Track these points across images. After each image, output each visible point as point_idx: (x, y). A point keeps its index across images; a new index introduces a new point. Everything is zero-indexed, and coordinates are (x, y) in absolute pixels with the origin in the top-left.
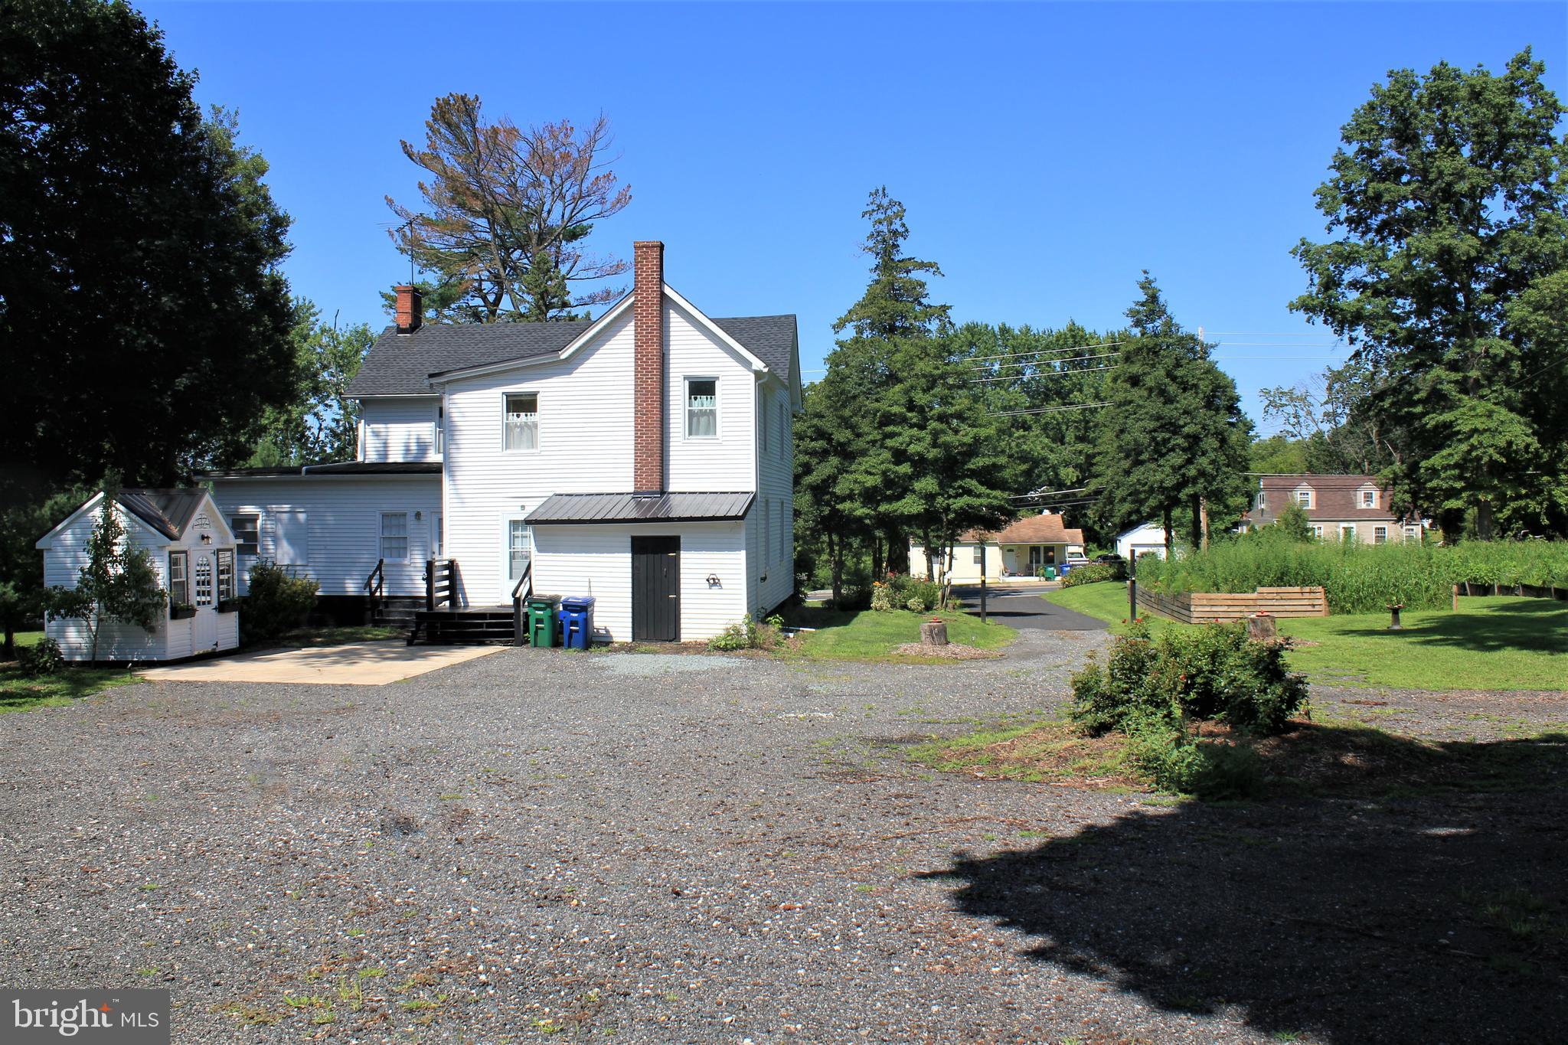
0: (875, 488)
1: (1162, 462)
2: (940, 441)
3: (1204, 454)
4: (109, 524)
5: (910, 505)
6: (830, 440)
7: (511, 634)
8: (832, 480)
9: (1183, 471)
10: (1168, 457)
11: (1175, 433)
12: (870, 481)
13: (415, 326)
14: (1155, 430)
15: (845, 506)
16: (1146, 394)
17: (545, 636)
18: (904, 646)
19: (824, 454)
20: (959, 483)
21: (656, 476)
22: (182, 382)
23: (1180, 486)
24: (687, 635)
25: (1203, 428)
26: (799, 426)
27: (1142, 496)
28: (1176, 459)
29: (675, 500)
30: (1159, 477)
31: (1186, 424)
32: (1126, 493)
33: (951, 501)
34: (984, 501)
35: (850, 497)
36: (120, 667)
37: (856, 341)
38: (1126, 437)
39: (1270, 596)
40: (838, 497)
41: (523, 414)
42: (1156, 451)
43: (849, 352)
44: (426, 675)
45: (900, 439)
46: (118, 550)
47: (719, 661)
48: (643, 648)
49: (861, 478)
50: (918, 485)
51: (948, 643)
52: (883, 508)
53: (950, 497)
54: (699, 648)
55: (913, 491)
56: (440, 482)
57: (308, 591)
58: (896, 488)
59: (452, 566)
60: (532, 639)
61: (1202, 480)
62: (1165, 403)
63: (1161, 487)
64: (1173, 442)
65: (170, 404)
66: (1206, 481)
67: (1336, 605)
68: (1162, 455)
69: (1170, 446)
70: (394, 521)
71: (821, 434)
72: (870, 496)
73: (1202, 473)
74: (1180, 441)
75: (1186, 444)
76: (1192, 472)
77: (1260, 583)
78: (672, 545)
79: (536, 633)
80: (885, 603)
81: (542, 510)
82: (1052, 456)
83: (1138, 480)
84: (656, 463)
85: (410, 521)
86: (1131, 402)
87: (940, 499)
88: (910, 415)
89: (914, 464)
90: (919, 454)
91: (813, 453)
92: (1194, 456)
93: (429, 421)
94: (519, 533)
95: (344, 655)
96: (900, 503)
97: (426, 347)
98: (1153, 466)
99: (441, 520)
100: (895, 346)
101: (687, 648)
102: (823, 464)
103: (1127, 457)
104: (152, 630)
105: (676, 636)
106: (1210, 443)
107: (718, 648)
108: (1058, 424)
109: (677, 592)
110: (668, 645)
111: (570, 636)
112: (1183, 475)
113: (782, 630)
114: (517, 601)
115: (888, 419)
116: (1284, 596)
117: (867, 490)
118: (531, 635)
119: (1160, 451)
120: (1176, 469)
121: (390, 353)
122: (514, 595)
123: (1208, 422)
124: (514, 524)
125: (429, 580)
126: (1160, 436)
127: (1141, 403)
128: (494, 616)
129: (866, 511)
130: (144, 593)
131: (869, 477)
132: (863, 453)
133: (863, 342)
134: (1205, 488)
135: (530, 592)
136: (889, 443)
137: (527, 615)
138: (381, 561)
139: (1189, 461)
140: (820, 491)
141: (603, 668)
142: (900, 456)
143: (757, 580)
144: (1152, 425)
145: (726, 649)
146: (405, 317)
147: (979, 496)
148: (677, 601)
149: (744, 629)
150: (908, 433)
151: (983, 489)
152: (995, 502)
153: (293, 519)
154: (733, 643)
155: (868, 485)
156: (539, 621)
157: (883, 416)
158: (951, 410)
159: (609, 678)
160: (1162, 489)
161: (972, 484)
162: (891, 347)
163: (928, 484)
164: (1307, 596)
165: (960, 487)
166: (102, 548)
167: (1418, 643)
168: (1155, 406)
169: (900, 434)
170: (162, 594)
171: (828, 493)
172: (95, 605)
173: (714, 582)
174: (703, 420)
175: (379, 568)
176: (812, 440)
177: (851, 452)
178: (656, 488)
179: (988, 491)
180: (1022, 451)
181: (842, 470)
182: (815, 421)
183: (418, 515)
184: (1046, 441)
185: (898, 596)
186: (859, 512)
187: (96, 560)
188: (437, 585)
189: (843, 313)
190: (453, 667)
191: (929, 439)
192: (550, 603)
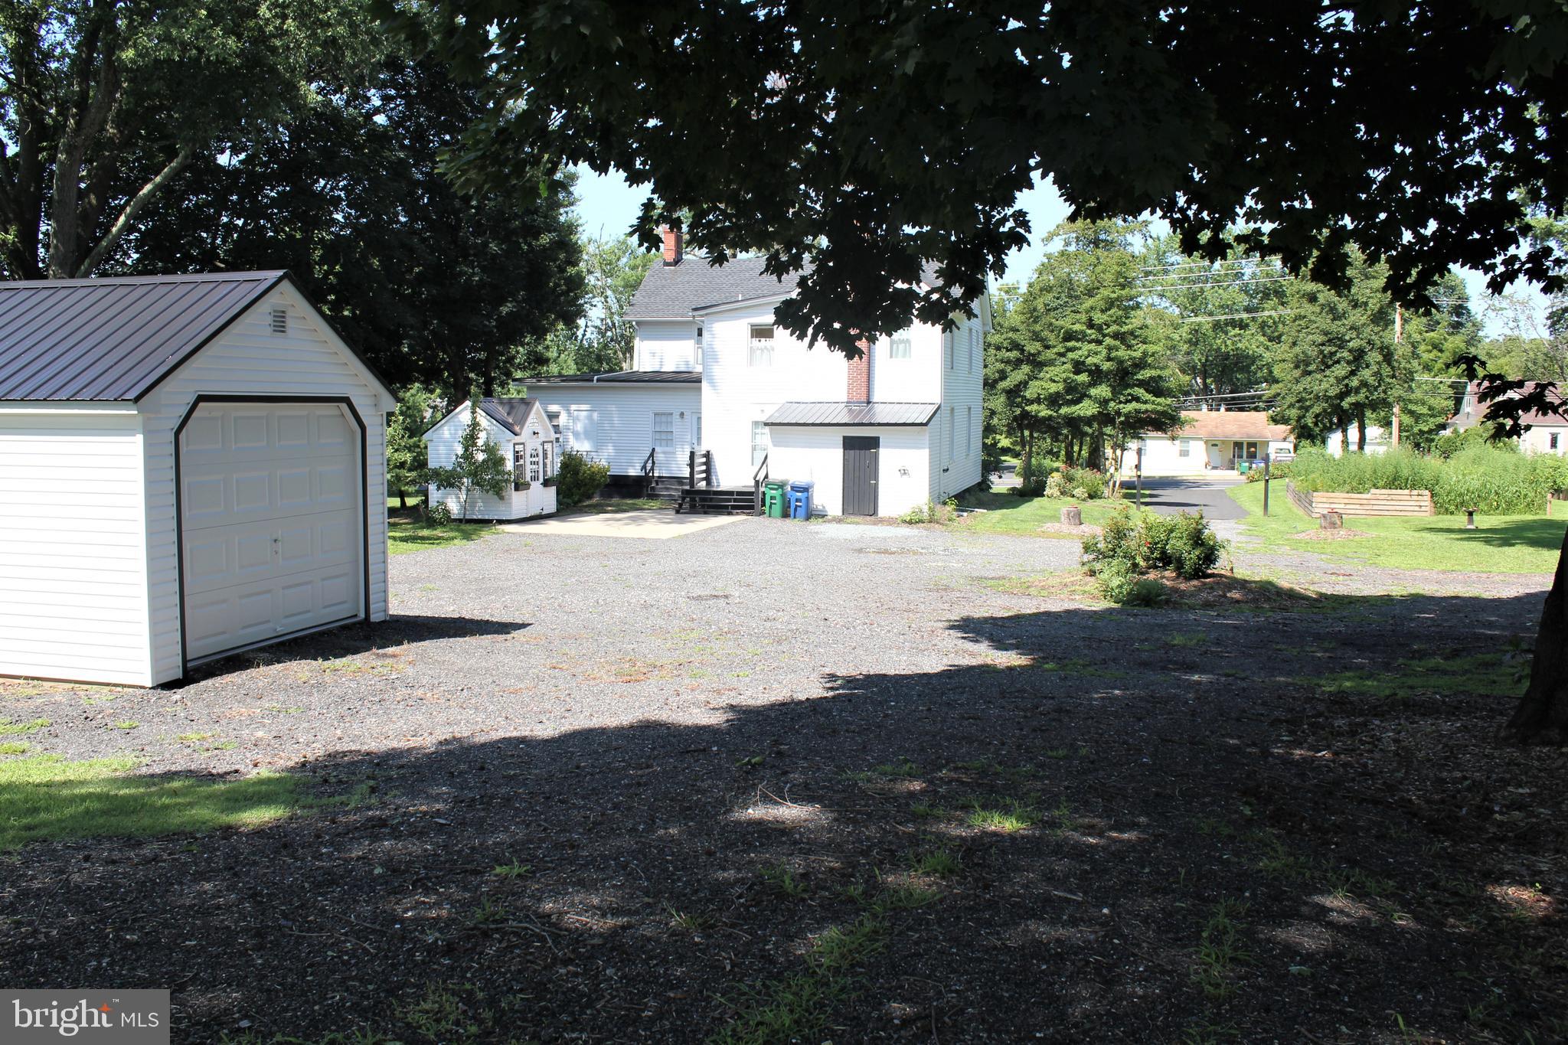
0: (1057, 393)
1: (1328, 373)
2: (1113, 355)
3: (1368, 366)
4: (475, 425)
5: (1086, 409)
6: (1022, 351)
7: (752, 507)
8: (1024, 384)
9: (1346, 381)
10: (1333, 369)
11: (1341, 347)
12: (1054, 388)
13: (677, 261)
14: (1323, 344)
15: (1032, 408)
16: (1318, 309)
17: (777, 509)
18: (1049, 525)
19: (1017, 364)
20: (1129, 391)
21: (864, 390)
22: (505, 310)
23: (1342, 396)
24: (883, 511)
25: (1369, 343)
26: (995, 339)
27: (1308, 403)
28: (1341, 370)
29: (878, 408)
30: (1324, 385)
31: (1351, 339)
32: (1295, 399)
33: (1122, 406)
34: (1149, 407)
35: (1038, 400)
36: (487, 522)
37: (1062, 253)
38: (1297, 349)
39: (1383, 497)
40: (1028, 400)
41: (763, 340)
42: (1323, 362)
43: (1056, 264)
44: (693, 534)
45: (1080, 353)
46: (480, 442)
47: (905, 531)
48: (849, 520)
49: (1045, 385)
50: (1093, 392)
51: (1081, 524)
52: (1064, 410)
53: (1120, 402)
54: (891, 522)
55: (1090, 397)
56: (700, 389)
57: (602, 472)
58: (1075, 393)
59: (708, 455)
60: (767, 511)
61: (1365, 390)
62: (1334, 319)
63: (1325, 396)
64: (1338, 355)
65: (495, 327)
66: (1368, 391)
67: (1440, 507)
68: (1328, 367)
69: (1335, 359)
70: (664, 419)
71: (1016, 346)
72: (1054, 401)
73: (1364, 384)
74: (1346, 354)
75: (1351, 358)
76: (1355, 382)
77: (1375, 486)
78: (873, 443)
79: (770, 507)
80: (1056, 492)
81: (777, 415)
82: (1267, 355)
83: (1305, 389)
84: (864, 379)
85: (676, 416)
86: (1305, 317)
87: (1112, 404)
88: (1089, 332)
89: (1090, 373)
90: (1095, 365)
91: (1008, 362)
92: (1357, 369)
93: (690, 338)
94: (759, 431)
95: (634, 519)
96: (1078, 407)
97: (686, 279)
98: (1319, 376)
99: (699, 419)
100: (1098, 259)
101: (882, 521)
102: (1016, 372)
103: (1297, 367)
104: (502, 498)
105: (875, 513)
106: (1374, 357)
107: (905, 522)
108: (1274, 323)
109: (876, 478)
110: (868, 518)
111: (796, 510)
112: (1347, 386)
113: (957, 510)
114: (757, 482)
115: (1069, 336)
116: (1394, 497)
117: (1051, 395)
118: (767, 509)
119: (1327, 362)
120: (1339, 380)
121: (659, 283)
122: (755, 479)
123: (1373, 337)
124: (756, 424)
125: (692, 465)
126: (1327, 349)
127: (1313, 318)
128: (739, 493)
129: (1050, 412)
130: (498, 473)
131: (1053, 384)
132: (1051, 363)
133: (1069, 255)
134: (1367, 397)
135: (766, 477)
136: (1070, 355)
137: (764, 494)
138: (654, 450)
139: (1353, 373)
140: (1013, 393)
141: (817, 533)
142: (1079, 367)
143: (940, 470)
144: (1320, 339)
145: (910, 522)
146: (670, 253)
147: (1146, 402)
148: (876, 486)
149: (926, 509)
150: (1086, 347)
151: (1149, 397)
152: (1159, 408)
153: (590, 418)
154: (916, 518)
155: (1051, 391)
156: (772, 498)
157: (1066, 332)
158: (1125, 329)
159: (820, 539)
160: (1327, 398)
161: (1140, 392)
162: (1093, 260)
163: (1102, 391)
164: (1415, 498)
165: (1129, 394)
166: (470, 440)
167: (1458, 539)
168: (1325, 322)
169: (1080, 348)
170: (509, 473)
171: (1020, 396)
172: (465, 480)
173: (904, 472)
174: (901, 346)
175: (652, 455)
176: (1008, 350)
177: (1040, 362)
178: (864, 399)
179: (1154, 398)
180: (1237, 349)
181: (1032, 377)
182: (1010, 335)
183: (682, 414)
184: (1262, 339)
185: (1069, 486)
186: (1043, 414)
187: (466, 450)
188: (697, 469)
189: (1052, 228)
190: (711, 529)
191: (1104, 352)
192: (781, 486)
